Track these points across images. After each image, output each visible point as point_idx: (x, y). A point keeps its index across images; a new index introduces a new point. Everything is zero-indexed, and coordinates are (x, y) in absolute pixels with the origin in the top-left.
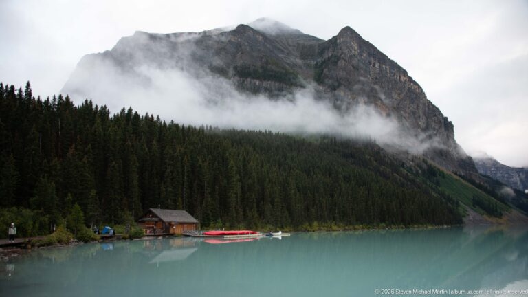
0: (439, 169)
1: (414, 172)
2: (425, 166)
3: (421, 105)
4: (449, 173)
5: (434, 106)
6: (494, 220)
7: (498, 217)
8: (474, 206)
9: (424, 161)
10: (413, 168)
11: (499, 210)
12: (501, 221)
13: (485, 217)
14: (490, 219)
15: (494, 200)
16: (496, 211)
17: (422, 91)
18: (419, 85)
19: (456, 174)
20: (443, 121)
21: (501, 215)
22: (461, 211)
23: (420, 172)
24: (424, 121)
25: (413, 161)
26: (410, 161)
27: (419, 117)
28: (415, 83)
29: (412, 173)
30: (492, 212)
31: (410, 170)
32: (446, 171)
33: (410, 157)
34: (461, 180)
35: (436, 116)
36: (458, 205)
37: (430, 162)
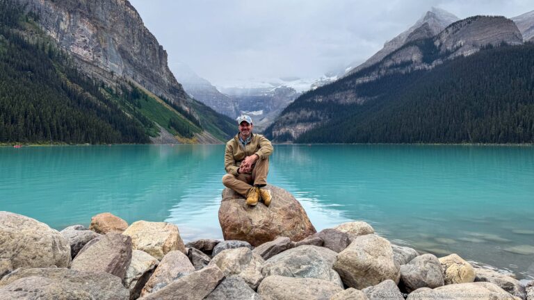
0: (144, 93)
1: (114, 92)
2: (130, 88)
3: (137, 31)
4: (154, 96)
5: (150, 33)
6: (185, 140)
7: (189, 138)
8: (169, 127)
9: (130, 83)
10: (114, 89)
11: (190, 132)
12: (191, 141)
13: (177, 137)
14: (181, 140)
15: (190, 122)
16: (188, 132)
17: (139, 17)
18: (136, 11)
19: (161, 98)
20: (157, 49)
21: (192, 136)
22: (152, 131)
23: (121, 93)
24: (138, 46)
25: (117, 82)
26: (114, 81)
27: (134, 41)
28: (133, 8)
29: (112, 94)
30: (185, 133)
31: (110, 90)
32: (150, 94)
33: (115, 78)
34: (164, 103)
35: (151, 43)
36: (152, 126)
37: (137, 84)
